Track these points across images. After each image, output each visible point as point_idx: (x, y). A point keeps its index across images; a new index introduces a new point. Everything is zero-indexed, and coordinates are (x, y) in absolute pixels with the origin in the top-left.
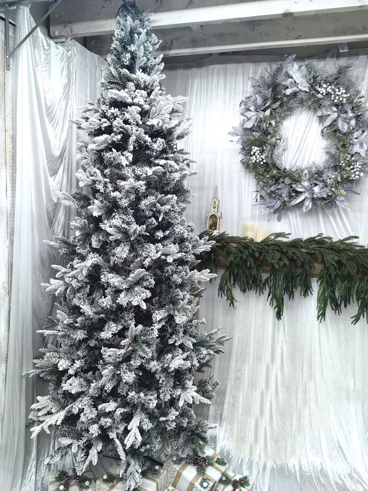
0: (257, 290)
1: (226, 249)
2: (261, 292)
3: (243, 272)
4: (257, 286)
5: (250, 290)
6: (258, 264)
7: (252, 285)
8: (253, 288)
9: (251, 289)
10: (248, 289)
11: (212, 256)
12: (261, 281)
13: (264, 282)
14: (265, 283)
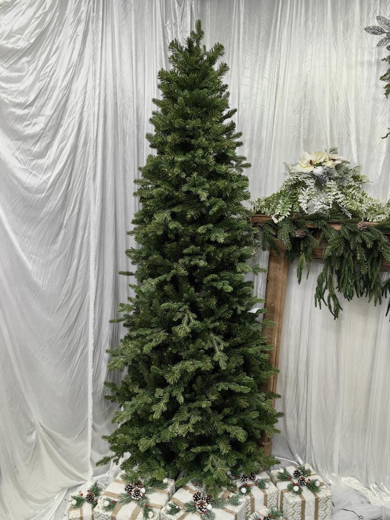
0: (370, 297)
1: (322, 234)
2: (379, 300)
3: (349, 270)
4: (370, 292)
5: (359, 296)
6: (373, 259)
7: (364, 289)
8: (365, 294)
9: (362, 294)
10: (357, 294)
11: (302, 245)
12: (378, 283)
13: (383, 285)
14: (385, 286)
